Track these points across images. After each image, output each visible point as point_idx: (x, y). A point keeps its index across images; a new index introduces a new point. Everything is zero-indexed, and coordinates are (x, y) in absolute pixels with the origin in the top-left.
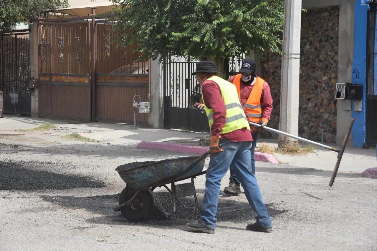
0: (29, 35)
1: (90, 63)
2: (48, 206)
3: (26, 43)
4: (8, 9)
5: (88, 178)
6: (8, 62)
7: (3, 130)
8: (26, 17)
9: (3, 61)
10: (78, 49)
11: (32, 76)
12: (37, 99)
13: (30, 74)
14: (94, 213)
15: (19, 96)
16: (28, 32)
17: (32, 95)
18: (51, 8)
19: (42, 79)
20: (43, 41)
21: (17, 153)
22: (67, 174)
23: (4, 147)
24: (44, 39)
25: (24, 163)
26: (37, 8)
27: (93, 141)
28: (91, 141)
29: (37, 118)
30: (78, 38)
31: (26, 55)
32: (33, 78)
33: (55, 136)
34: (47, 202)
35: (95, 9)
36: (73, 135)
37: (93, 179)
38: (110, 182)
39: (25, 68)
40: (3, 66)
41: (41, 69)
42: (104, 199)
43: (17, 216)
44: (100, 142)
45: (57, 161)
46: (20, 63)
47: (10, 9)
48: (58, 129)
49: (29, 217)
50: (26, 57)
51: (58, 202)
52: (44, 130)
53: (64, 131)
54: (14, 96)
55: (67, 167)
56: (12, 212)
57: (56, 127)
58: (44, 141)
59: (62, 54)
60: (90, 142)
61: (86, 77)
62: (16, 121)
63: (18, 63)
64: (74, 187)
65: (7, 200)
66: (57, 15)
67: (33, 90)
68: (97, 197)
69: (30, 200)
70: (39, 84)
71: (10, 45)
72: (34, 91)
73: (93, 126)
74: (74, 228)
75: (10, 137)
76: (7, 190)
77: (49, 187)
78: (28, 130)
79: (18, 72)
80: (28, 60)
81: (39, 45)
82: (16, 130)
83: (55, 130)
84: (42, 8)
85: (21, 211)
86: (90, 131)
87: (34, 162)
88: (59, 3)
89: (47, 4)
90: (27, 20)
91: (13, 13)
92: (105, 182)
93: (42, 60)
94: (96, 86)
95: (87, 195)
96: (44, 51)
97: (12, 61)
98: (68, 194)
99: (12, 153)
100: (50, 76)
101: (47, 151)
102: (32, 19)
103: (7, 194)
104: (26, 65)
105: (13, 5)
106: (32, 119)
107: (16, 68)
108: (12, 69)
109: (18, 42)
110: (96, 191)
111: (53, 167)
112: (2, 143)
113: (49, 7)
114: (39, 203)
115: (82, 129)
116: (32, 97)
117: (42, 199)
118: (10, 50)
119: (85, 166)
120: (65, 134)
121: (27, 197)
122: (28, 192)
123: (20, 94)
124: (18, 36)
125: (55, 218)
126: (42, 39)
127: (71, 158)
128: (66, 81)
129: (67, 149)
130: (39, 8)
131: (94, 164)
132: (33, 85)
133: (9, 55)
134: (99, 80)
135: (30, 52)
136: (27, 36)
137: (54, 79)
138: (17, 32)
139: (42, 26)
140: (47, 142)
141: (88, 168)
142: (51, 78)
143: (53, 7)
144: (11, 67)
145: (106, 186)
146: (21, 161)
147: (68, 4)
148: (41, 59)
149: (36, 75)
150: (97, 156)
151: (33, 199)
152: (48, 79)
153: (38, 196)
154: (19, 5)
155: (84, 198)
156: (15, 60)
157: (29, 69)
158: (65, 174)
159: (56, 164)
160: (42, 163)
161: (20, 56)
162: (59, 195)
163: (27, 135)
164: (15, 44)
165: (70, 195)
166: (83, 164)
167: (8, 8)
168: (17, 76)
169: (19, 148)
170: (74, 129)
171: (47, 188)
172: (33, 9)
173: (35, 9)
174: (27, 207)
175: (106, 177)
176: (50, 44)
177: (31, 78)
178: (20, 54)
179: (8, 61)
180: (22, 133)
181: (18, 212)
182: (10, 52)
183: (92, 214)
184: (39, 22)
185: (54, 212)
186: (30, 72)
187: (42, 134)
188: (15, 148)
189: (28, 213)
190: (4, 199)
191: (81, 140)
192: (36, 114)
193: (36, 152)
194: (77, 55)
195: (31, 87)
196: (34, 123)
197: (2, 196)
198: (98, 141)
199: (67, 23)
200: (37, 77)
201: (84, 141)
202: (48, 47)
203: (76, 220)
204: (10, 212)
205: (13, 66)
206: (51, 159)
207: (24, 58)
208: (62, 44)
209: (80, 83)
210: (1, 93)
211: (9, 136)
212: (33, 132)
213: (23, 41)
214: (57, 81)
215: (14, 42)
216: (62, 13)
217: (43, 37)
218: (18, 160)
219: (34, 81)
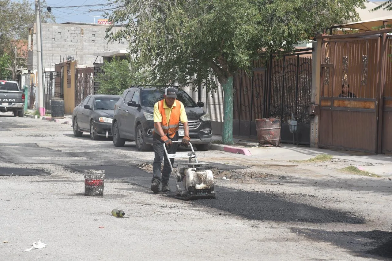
0: (312, 54)
1: (377, 85)
2: (293, 237)
3: (308, 64)
4: (290, 27)
5: (349, 213)
6: (288, 86)
7: (277, 161)
8: (310, 34)
9: (283, 84)
10: (364, 70)
11: (313, 100)
12: (317, 127)
13: (311, 99)
14: (338, 247)
15: (298, 122)
16: (311, 51)
17: (312, 122)
18: (338, 23)
19: (323, 104)
20: (327, 61)
21: (282, 184)
22: (327, 208)
23: (271, 178)
24: (328, 58)
25: (286, 194)
26: (322, 24)
27: (373, 175)
28: (370, 176)
29: (316, 149)
30: (365, 57)
31: (307, 77)
32: (314, 103)
33: (330, 169)
34: (294, 233)
35: (387, 22)
36: (349, 168)
37: (353, 215)
38: (372, 219)
39: (306, 91)
40: (283, 90)
41: (322, 93)
42: (357, 235)
43: (259, 244)
44: (381, 177)
45: (322, 194)
46: (301, 85)
47: (292, 27)
48: (335, 161)
49: (270, 246)
50: (307, 80)
51: (305, 234)
52: (320, 162)
53: (341, 163)
54: (292, 123)
55: (329, 201)
56: (256, 240)
57: (334, 159)
58: (317, 173)
59: (346, 76)
60: (368, 176)
61: (372, 101)
62: (293, 151)
63: (298, 86)
64: (329, 222)
65: (255, 229)
66: (346, 31)
67: (313, 116)
68: (351, 232)
69: (277, 230)
70: (320, 110)
71: (292, 65)
72: (314, 118)
73: (376, 159)
74: (311, 259)
75: (282, 168)
76: (258, 219)
77: (302, 219)
78: (302, 161)
79: (298, 96)
80: (310, 83)
81: (321, 65)
82: (290, 161)
83: (332, 161)
84: (329, 24)
85: (264, 240)
86: (371, 164)
87: (296, 194)
88: (349, 17)
89: (334, 19)
90: (311, 38)
91: (295, 31)
92: (366, 219)
93: (324, 83)
94: (383, 112)
95: (340, 230)
96: (327, 72)
97: (292, 84)
98: (319, 227)
99: (277, 184)
100: (332, 100)
101: (316, 184)
102: (316, 37)
103: (257, 223)
104: (307, 88)
105: (296, 22)
106: (311, 150)
107: (297, 92)
108: (292, 93)
109: (300, 63)
110: (351, 227)
111: (314, 200)
112: (271, 174)
113: (336, 22)
114: (285, 233)
115: (363, 162)
116: (311, 124)
117: (289, 230)
118: (291, 72)
119: (351, 201)
120: (342, 167)
121: (276, 228)
122: (277, 223)
123: (299, 121)
124: (300, 56)
125: (295, 248)
126: (326, 59)
127: (339, 192)
128: (349, 106)
129: (339, 183)
130: (324, 24)
131: (362, 199)
132: (313, 111)
133: (289, 77)
134: (387, 105)
135: (312, 73)
136: (310, 56)
137: (336, 104)
138: (300, 51)
139: (326, 43)
140: (319, 175)
141: (353, 203)
142: (333, 103)
143: (341, 22)
144: (291, 91)
145: (365, 223)
146: (283, 192)
147: (359, 17)
148: (323, 81)
149: (317, 99)
150: (370, 191)
151: (281, 230)
152: (329, 104)
153: (287, 227)
154: (303, 22)
155: (335, 233)
156: (296, 82)
157: (310, 93)
158: (324, 208)
159: (319, 198)
160: (304, 196)
161: (301, 78)
162: (309, 228)
163: (300, 166)
164: (296, 65)
165: (322, 228)
166: (349, 199)
167: (290, 25)
168: (297, 100)
169: (286, 180)
170: (353, 161)
171: (299, 220)
172: (318, 25)
173: (320, 25)
174: (271, 237)
175: (369, 214)
176: (333, 65)
177: (311, 103)
178: (301, 76)
179: (288, 84)
180: (296, 165)
181: (261, 240)
182: (291, 74)
183: (336, 248)
184: (323, 39)
185: (297, 244)
186: (311, 96)
187: (316, 166)
188: (283, 179)
189: (270, 242)
190: (252, 228)
191: (359, 174)
192: (315, 144)
193: (303, 185)
194: (363, 76)
195: (310, 113)
196: (311, 154)
197: (251, 225)
198: (378, 176)
199: (357, 39)
200: (317, 102)
201: (361, 175)
202: (331, 68)
203: (316, 252)
204: (254, 240)
205: (293, 90)
206: (316, 192)
207: (306, 80)
208: (347, 64)
209: (365, 108)
210: (279, 120)
211: (280, 167)
212: (308, 164)
213: (306, 61)
214: (339, 106)
215: (296, 62)
216: (351, 28)
217: (327, 57)
218: (281, 192)
219: (315, 106)
